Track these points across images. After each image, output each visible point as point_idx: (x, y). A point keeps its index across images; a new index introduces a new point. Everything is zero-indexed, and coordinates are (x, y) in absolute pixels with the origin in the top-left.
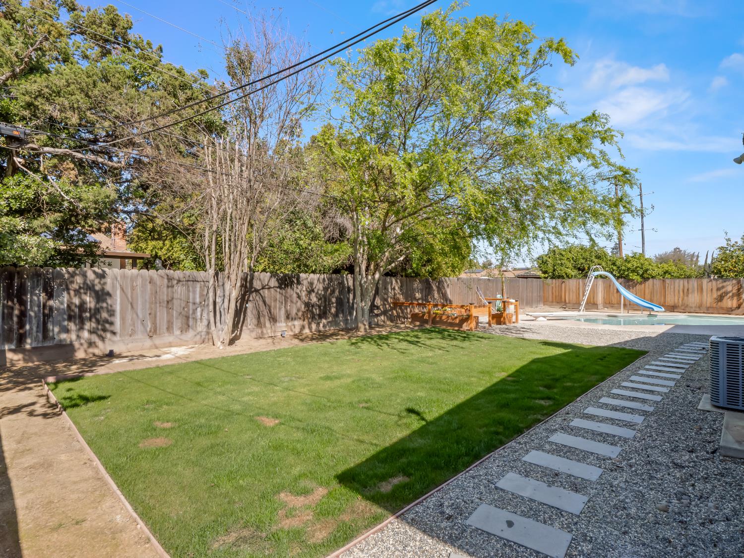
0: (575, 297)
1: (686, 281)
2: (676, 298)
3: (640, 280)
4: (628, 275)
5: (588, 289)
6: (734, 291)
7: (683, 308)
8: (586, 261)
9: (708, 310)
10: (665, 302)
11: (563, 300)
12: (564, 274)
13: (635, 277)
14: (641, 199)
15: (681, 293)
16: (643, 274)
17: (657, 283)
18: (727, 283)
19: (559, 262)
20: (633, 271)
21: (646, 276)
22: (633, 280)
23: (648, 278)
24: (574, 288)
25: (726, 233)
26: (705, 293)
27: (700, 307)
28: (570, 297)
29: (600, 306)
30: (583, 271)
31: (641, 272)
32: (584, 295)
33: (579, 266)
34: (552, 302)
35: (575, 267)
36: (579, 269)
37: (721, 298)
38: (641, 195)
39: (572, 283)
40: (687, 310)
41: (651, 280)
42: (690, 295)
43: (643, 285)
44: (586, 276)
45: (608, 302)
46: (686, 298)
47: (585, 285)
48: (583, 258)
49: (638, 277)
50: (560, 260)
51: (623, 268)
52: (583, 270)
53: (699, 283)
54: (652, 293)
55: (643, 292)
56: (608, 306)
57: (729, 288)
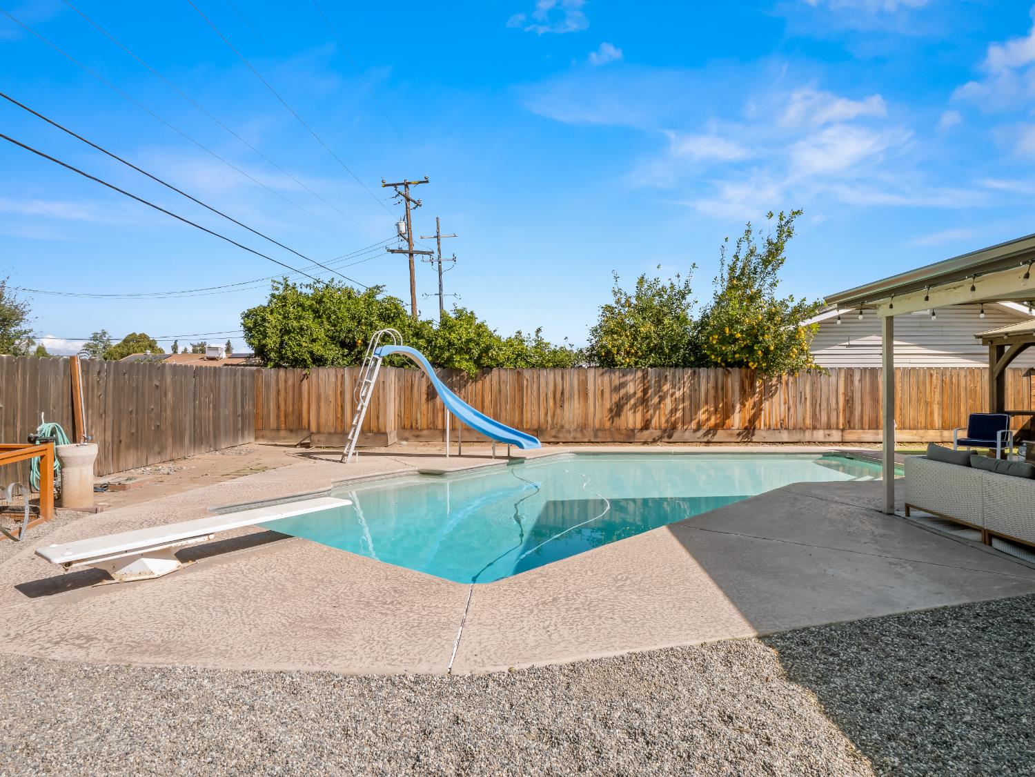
0: (332, 416)
1: (558, 372)
2: (542, 412)
3: (474, 371)
4: (450, 359)
5: (367, 394)
6: (639, 394)
7: (553, 433)
8: (359, 323)
9: (596, 436)
10: (521, 421)
11: (305, 422)
12: (307, 356)
13: (464, 365)
14: (438, 243)
15: (551, 402)
16: (480, 357)
17: (507, 376)
18: (629, 377)
19: (295, 324)
20: (460, 351)
21: (485, 361)
22: (461, 371)
23: (490, 368)
24: (331, 392)
25: (616, 278)
26: (591, 401)
27: (583, 428)
28: (319, 415)
29: (393, 438)
30: (353, 351)
31: (476, 353)
32: (354, 412)
33: (343, 335)
34: (278, 429)
35: (332, 338)
36: (343, 344)
37: (617, 410)
38: (437, 237)
39: (325, 378)
40: (562, 437)
41: (495, 371)
42: (566, 405)
43: (479, 384)
44: (358, 360)
45: (408, 425)
46: (558, 411)
47: (356, 383)
48: (353, 318)
49: (471, 365)
50: (298, 318)
51: (440, 342)
52: (351, 346)
53: (582, 377)
54: (496, 402)
55: (479, 398)
56: (407, 434)
57: (631, 388)
